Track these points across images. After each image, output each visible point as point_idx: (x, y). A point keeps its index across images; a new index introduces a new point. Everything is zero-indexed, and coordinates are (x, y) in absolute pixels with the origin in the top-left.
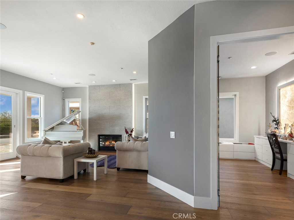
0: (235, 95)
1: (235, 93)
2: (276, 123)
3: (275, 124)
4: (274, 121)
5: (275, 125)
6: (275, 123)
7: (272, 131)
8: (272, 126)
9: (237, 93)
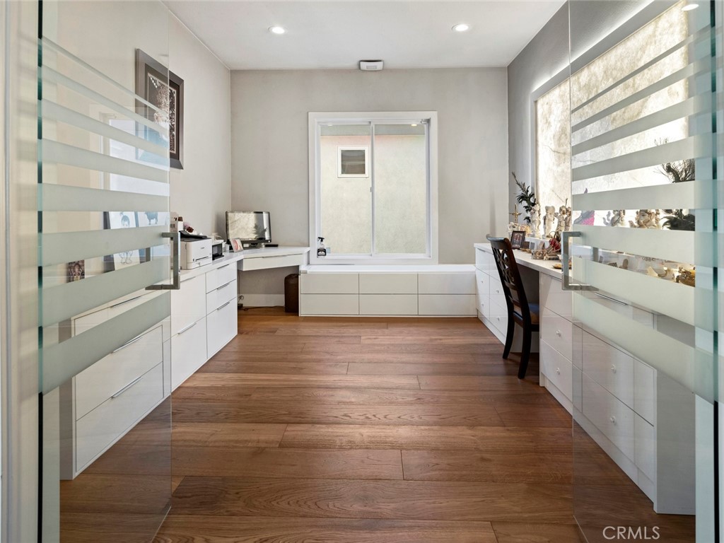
0: (428, 121)
1: (426, 115)
2: (526, 205)
3: (526, 207)
4: (524, 198)
5: (527, 211)
6: (525, 203)
7: (515, 230)
8: (520, 214)
9: (433, 116)
